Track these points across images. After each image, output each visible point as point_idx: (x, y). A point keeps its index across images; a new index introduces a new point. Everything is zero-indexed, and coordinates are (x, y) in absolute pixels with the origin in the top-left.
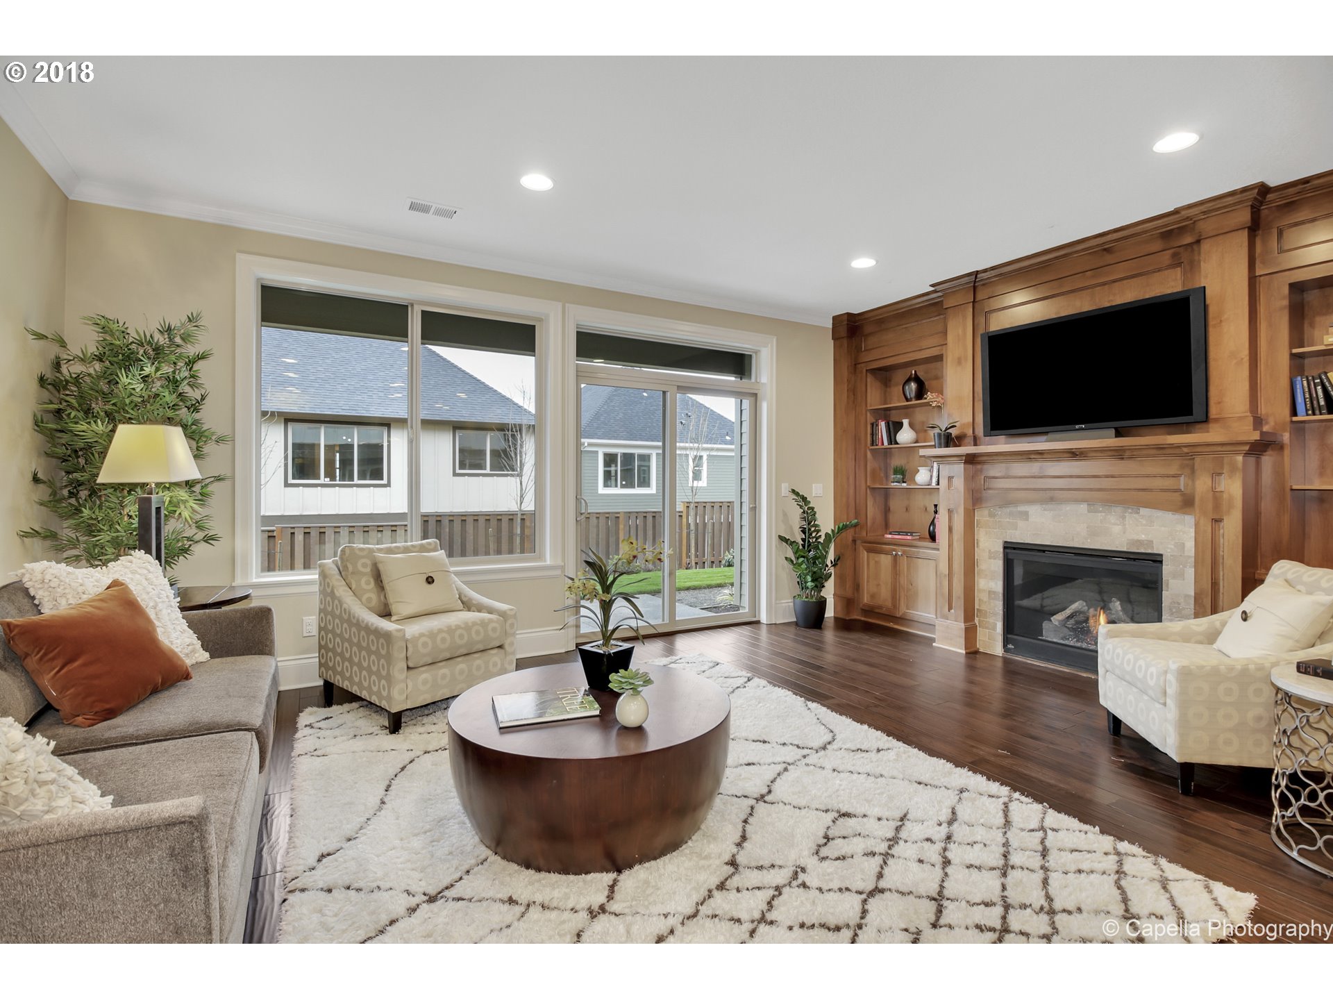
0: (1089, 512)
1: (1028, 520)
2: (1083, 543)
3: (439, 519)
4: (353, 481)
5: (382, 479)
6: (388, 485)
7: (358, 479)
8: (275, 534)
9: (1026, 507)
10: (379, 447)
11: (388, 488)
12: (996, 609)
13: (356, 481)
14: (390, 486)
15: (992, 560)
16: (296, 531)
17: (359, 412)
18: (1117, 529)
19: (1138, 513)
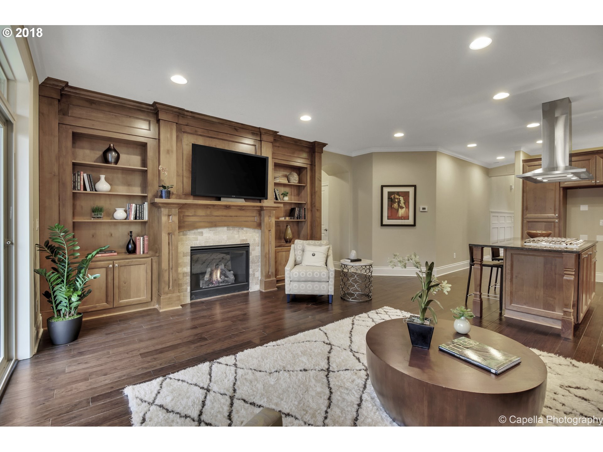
0: (227, 230)
1: (203, 236)
2: (225, 243)
9: (202, 229)
12: (187, 281)
15: (185, 257)
18: (237, 236)
19: (243, 230)
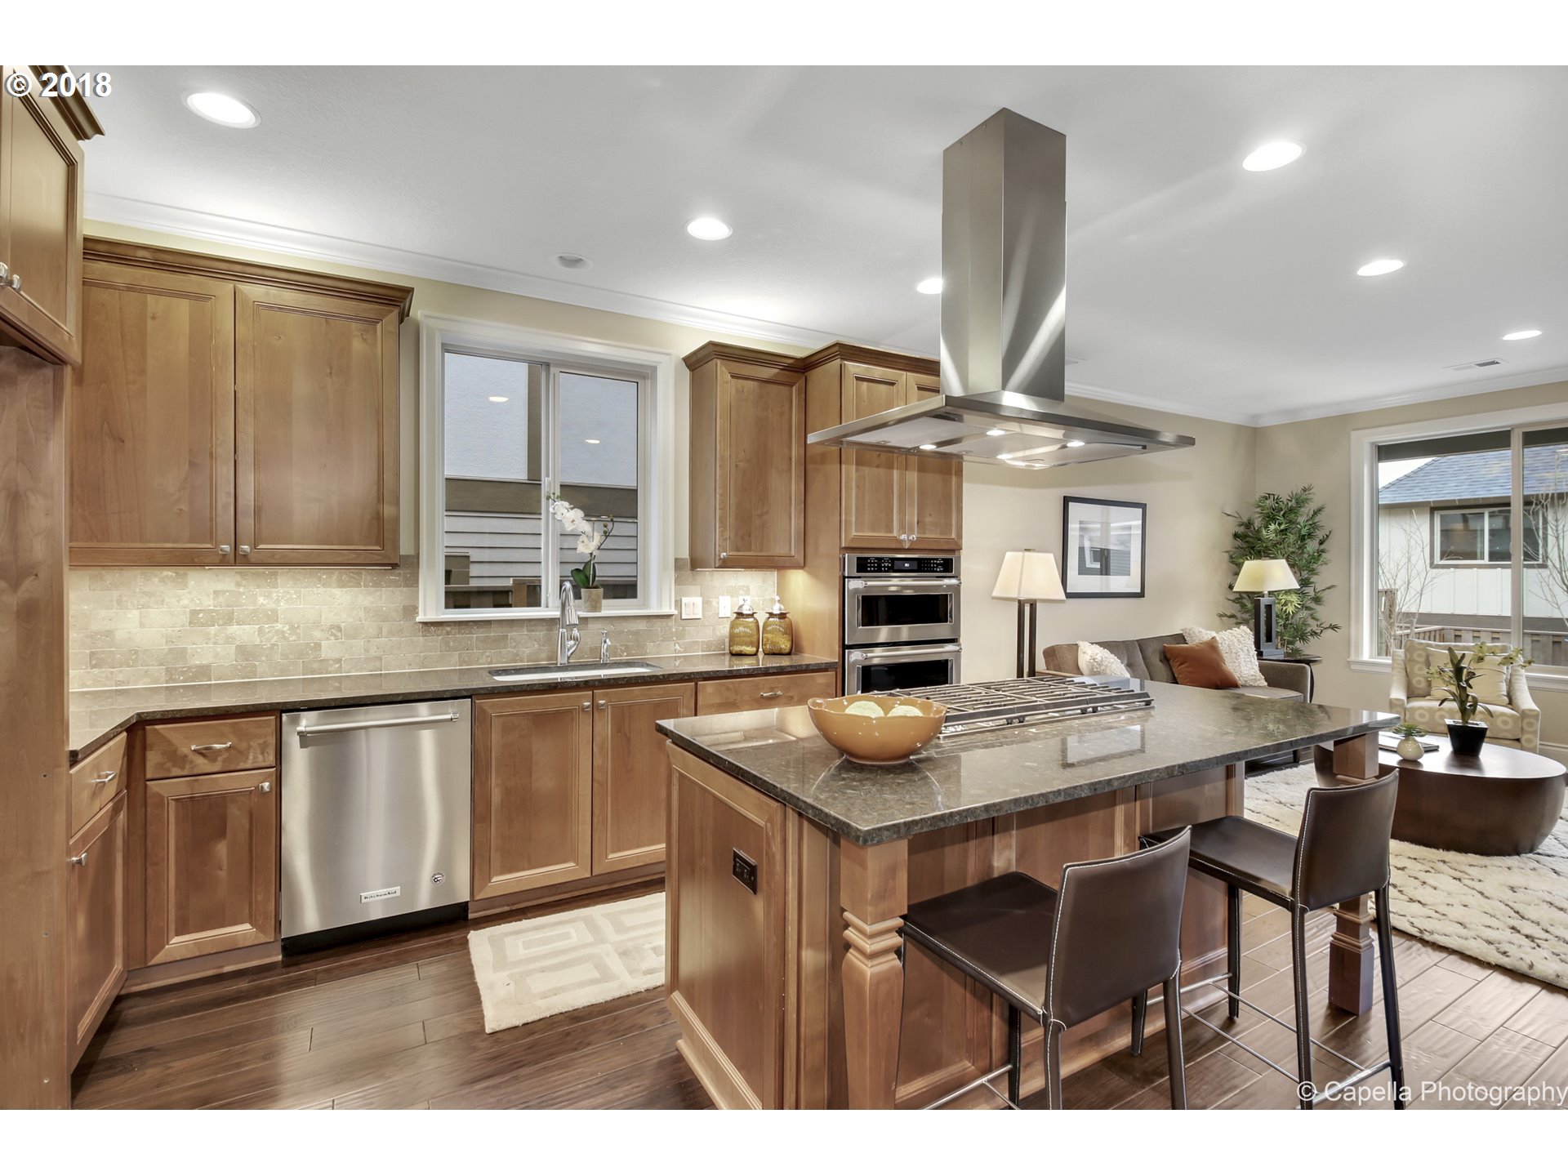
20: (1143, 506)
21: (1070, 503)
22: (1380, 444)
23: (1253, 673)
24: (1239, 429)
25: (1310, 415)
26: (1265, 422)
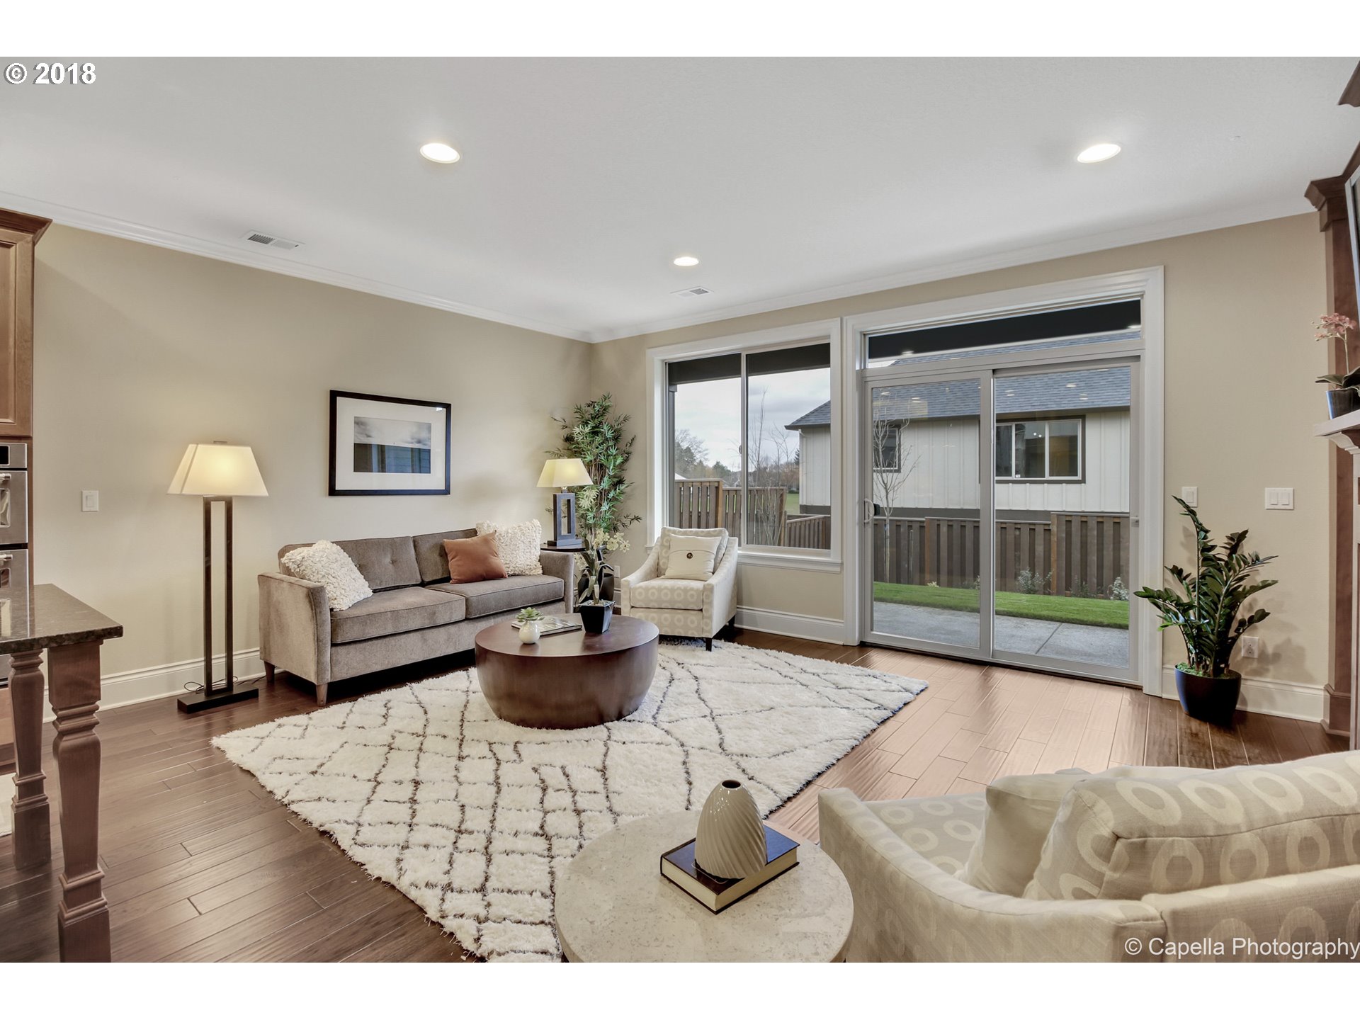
3: (1084, 519)
4: (1044, 477)
5: (1077, 475)
6: (1083, 481)
7: (1050, 476)
8: (925, 525)
10: (1073, 440)
11: (1083, 484)
13: (1047, 477)
14: (1085, 483)
16: (941, 523)
17: (1049, 406)
20: (448, 407)
21: (338, 398)
22: (671, 361)
23: (529, 563)
24: (571, 343)
25: (623, 334)
26: (597, 339)
